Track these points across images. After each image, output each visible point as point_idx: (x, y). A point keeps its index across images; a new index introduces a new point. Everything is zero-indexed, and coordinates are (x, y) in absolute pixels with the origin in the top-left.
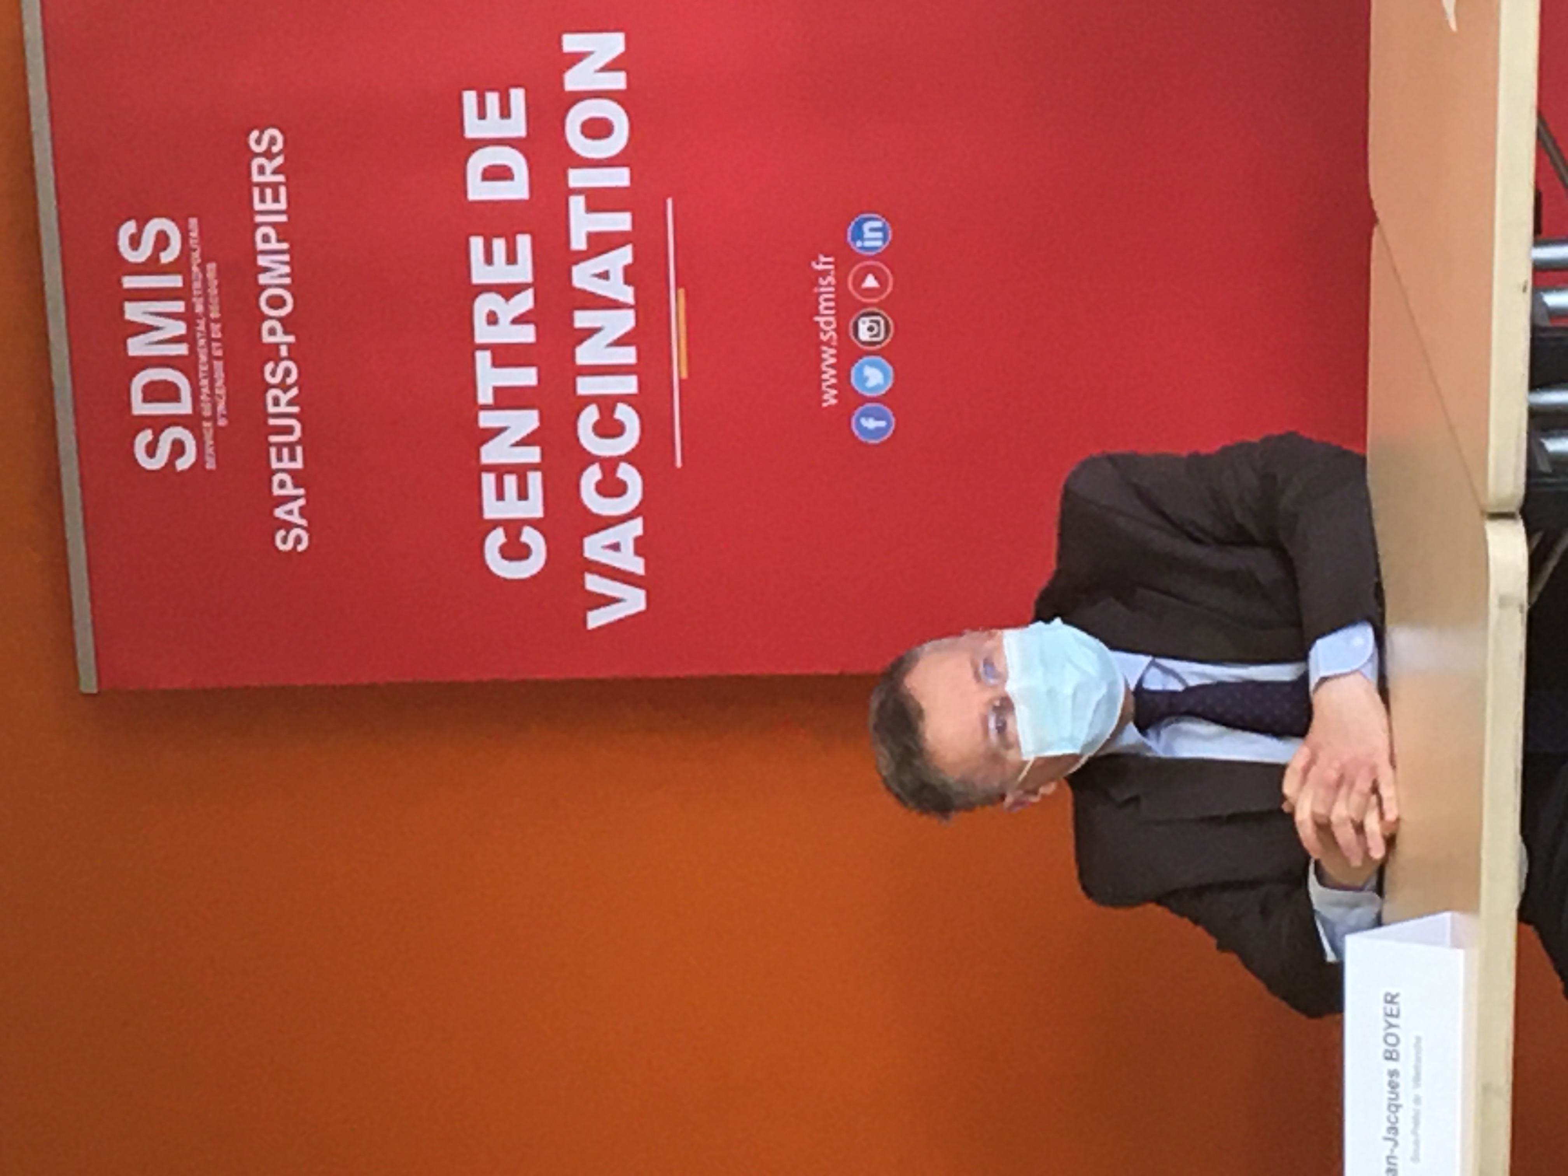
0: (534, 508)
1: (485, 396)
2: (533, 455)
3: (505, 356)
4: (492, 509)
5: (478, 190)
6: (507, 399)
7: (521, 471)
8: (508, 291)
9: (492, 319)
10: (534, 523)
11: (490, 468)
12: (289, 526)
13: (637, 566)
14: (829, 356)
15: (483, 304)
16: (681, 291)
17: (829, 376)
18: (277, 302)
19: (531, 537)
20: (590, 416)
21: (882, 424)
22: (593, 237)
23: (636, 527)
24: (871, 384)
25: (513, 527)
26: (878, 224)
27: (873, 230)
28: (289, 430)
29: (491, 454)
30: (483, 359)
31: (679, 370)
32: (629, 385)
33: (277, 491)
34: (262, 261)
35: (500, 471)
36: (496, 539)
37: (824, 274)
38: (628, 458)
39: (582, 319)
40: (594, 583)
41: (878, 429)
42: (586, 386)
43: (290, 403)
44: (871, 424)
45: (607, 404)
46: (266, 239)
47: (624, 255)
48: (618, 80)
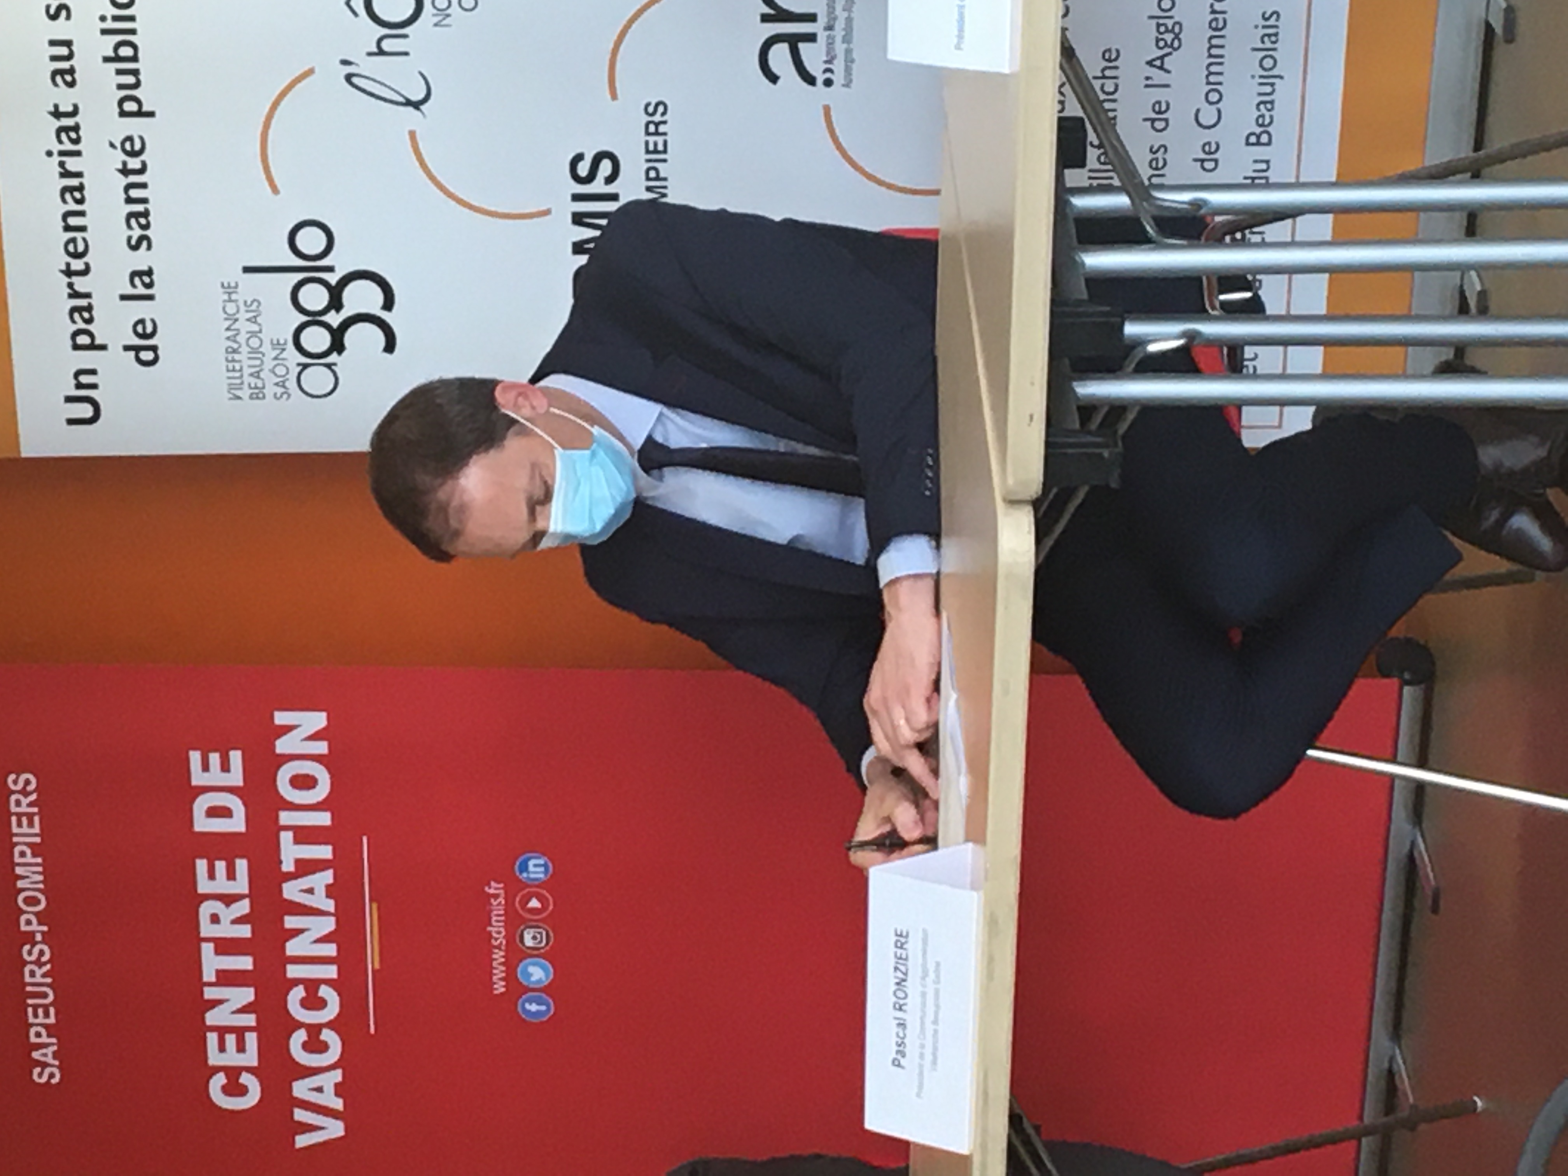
0: (251, 1058)
1: (209, 975)
2: (250, 1020)
3: (224, 946)
4: (214, 1058)
5: (202, 824)
6: (226, 978)
7: (240, 1032)
8: (229, 900)
9: (215, 919)
10: (249, 1070)
11: (213, 1029)
12: (44, 1065)
13: (338, 1104)
14: (499, 956)
15: (206, 909)
16: (375, 906)
17: (499, 972)
18: (32, 901)
19: (248, 1080)
20: (297, 993)
21: (543, 1008)
22: (298, 862)
23: (337, 1076)
24: (533, 979)
25: (233, 1073)
26: (541, 862)
27: (535, 866)
28: (45, 995)
29: (212, 1018)
30: (207, 949)
31: (373, 960)
32: (331, 971)
33: (33, 1039)
34: (19, 871)
35: (222, 1031)
36: (218, 1081)
37: (496, 896)
38: (330, 1025)
39: (291, 922)
40: (300, 1115)
41: (538, 1012)
42: (293, 971)
43: (44, 975)
44: (533, 1008)
45: (312, 985)
46: (23, 854)
47: (327, 877)
48: (321, 748)
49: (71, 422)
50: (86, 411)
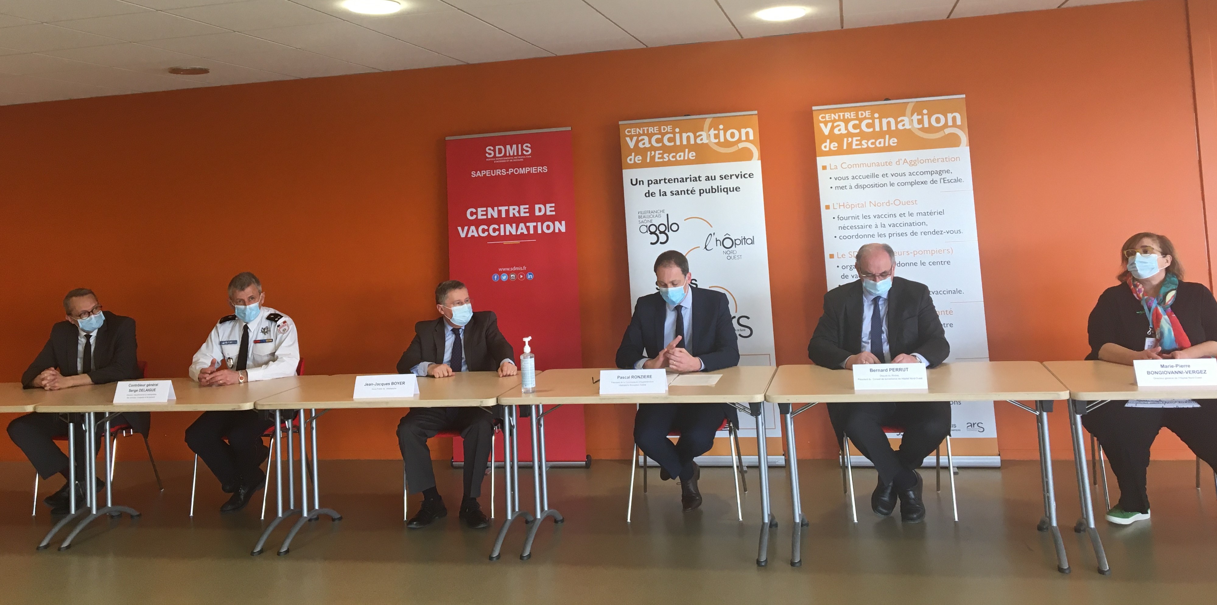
0: (480, 217)
1: (500, 208)
2: (489, 217)
3: (507, 212)
4: (479, 210)
5: (537, 207)
6: (500, 212)
7: (486, 215)
8: (519, 212)
9: (514, 209)
10: (477, 217)
11: (487, 209)
12: (476, 174)
13: (469, 236)
14: (508, 269)
15: (517, 208)
16: (519, 243)
17: (504, 269)
18: (516, 171)
19: (475, 217)
20: (497, 227)
21: (496, 279)
22: (529, 227)
23: (476, 235)
24: (503, 277)
25: (476, 213)
26: (532, 277)
27: (531, 277)
28: (493, 173)
29: (490, 209)
30: (507, 208)
31: (505, 243)
32: (502, 234)
33: (482, 171)
34: (524, 169)
35: (487, 211)
36: (474, 210)
37: (523, 268)
38: (489, 234)
39: (514, 225)
40: (466, 228)
41: (495, 278)
42: (502, 226)
43: (498, 174)
44: (496, 277)
45: (499, 230)
46: (528, 169)
47: (526, 233)
48: (557, 231)
49: (631, 180)
50: (634, 183)
